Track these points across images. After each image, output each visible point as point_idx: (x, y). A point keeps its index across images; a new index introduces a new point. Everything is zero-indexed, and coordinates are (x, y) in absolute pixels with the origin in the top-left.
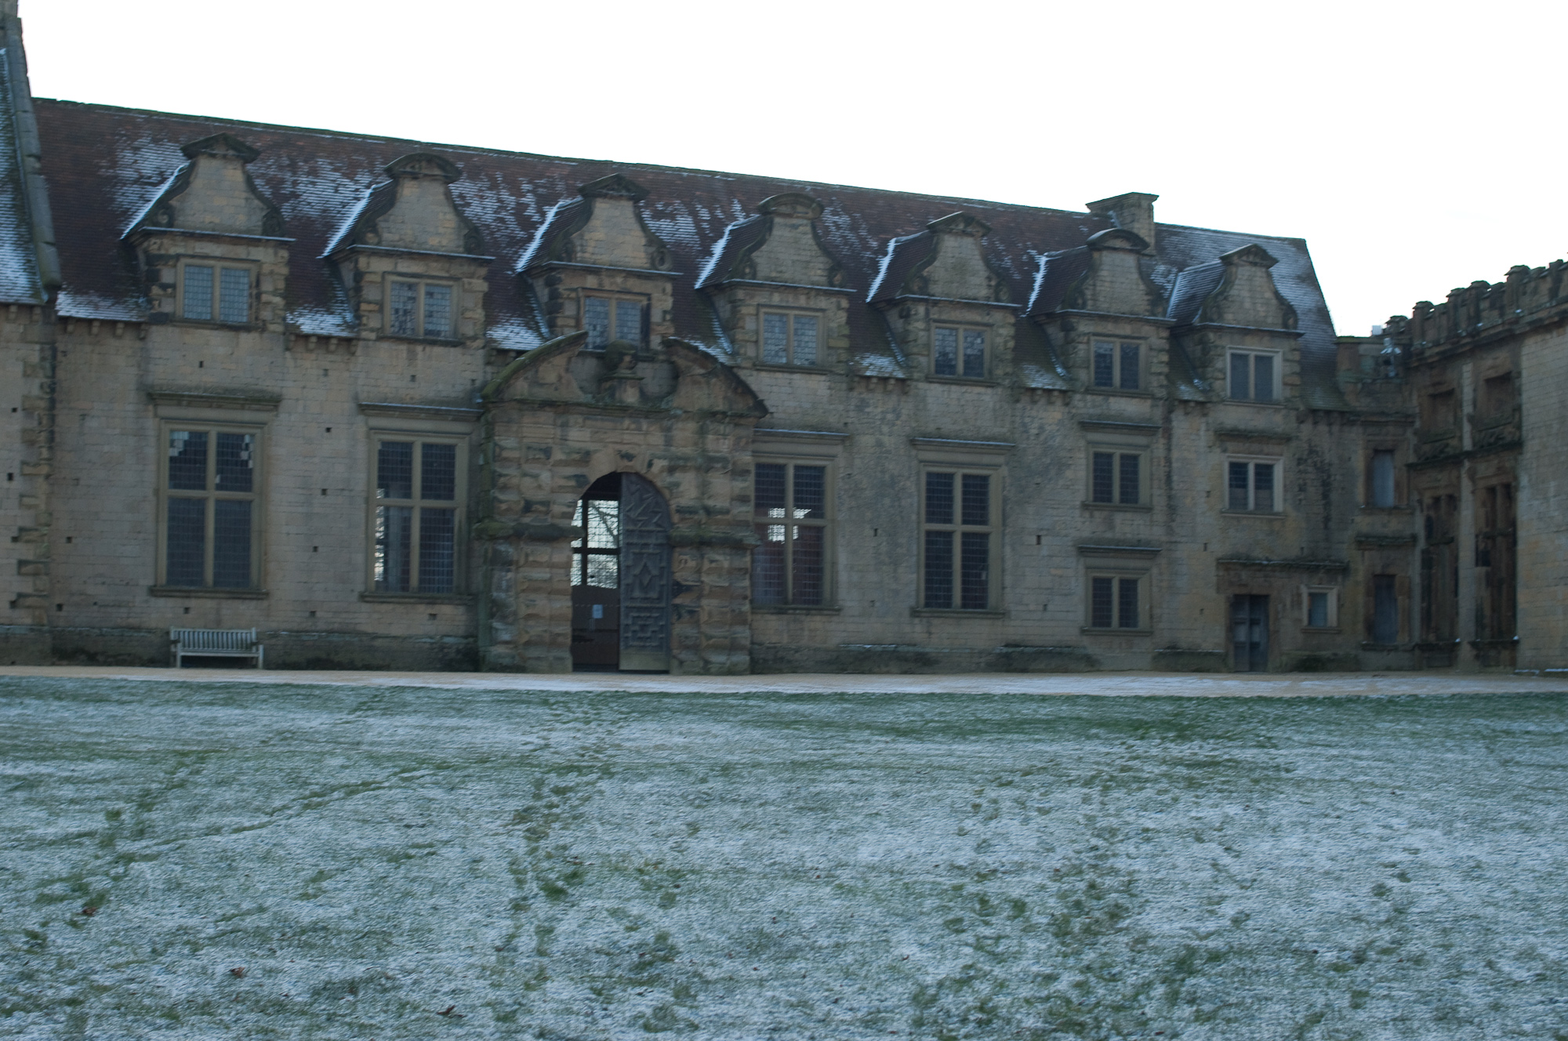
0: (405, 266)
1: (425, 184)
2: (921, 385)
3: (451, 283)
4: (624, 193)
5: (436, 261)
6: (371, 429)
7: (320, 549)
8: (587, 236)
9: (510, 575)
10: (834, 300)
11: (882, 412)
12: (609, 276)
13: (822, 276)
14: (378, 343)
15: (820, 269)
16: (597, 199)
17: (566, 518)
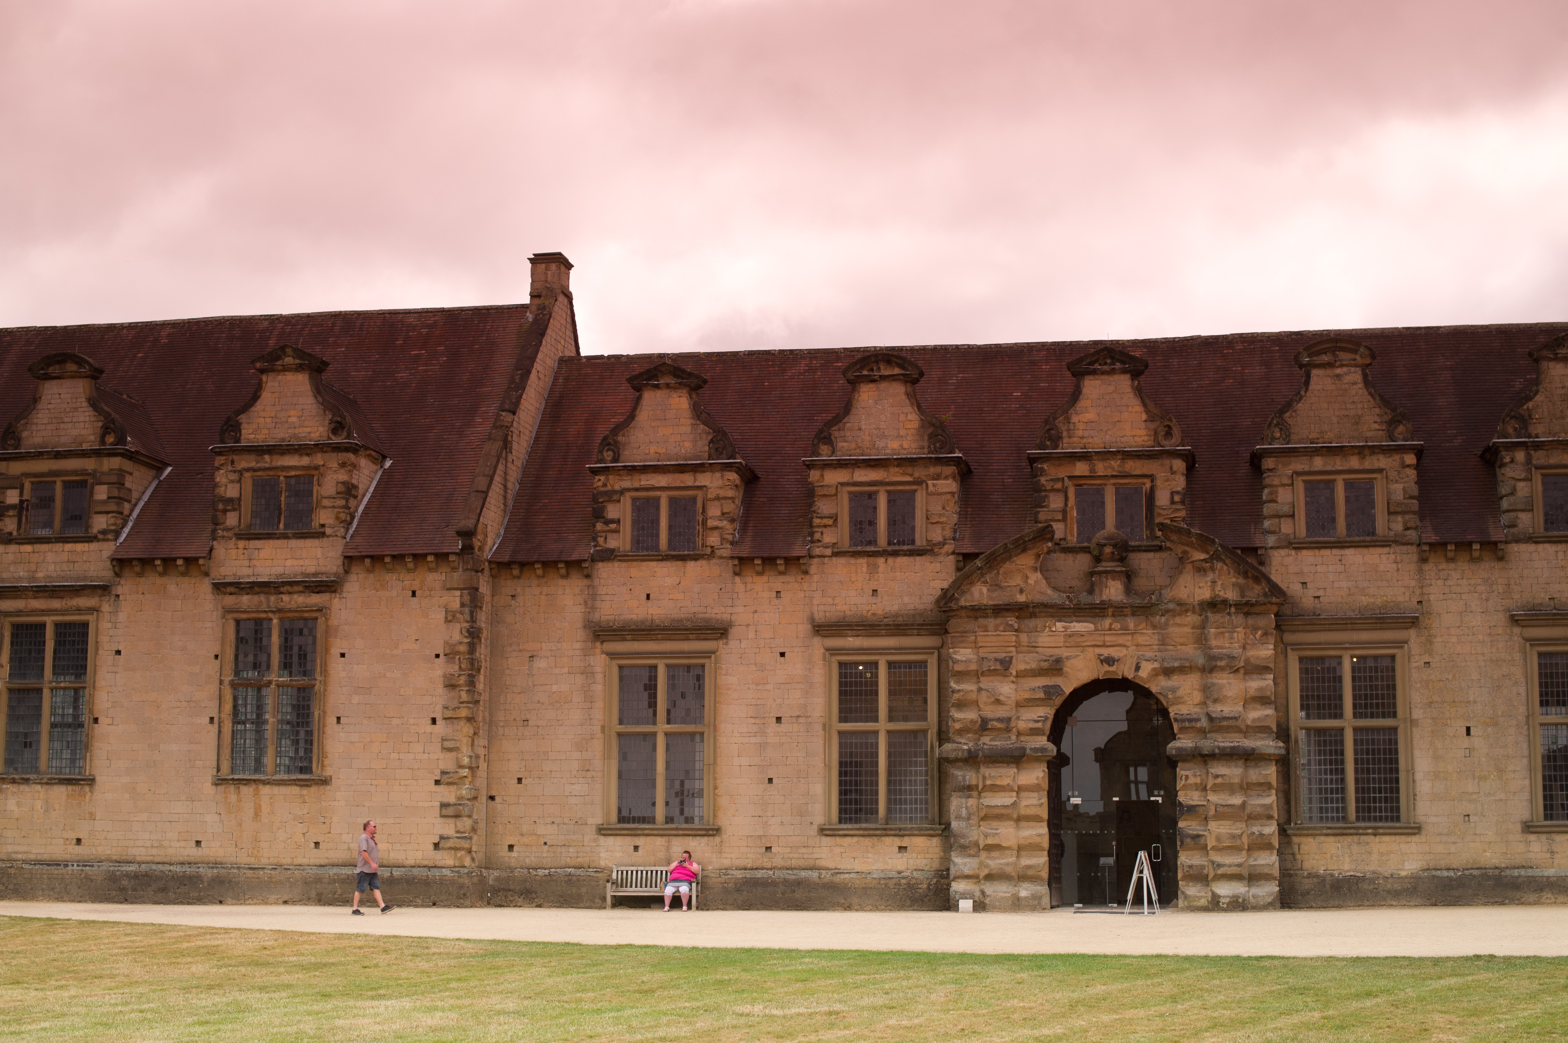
0: (860, 475)
1: (884, 385)
2: (1523, 547)
3: (914, 487)
4: (1118, 365)
5: (897, 466)
6: (827, 650)
7: (774, 780)
8: (1075, 419)
9: (972, 802)
10: (1397, 457)
12: (1103, 460)
13: (1379, 430)
14: (834, 559)
15: (1375, 422)
16: (1086, 377)
17: (1037, 735)
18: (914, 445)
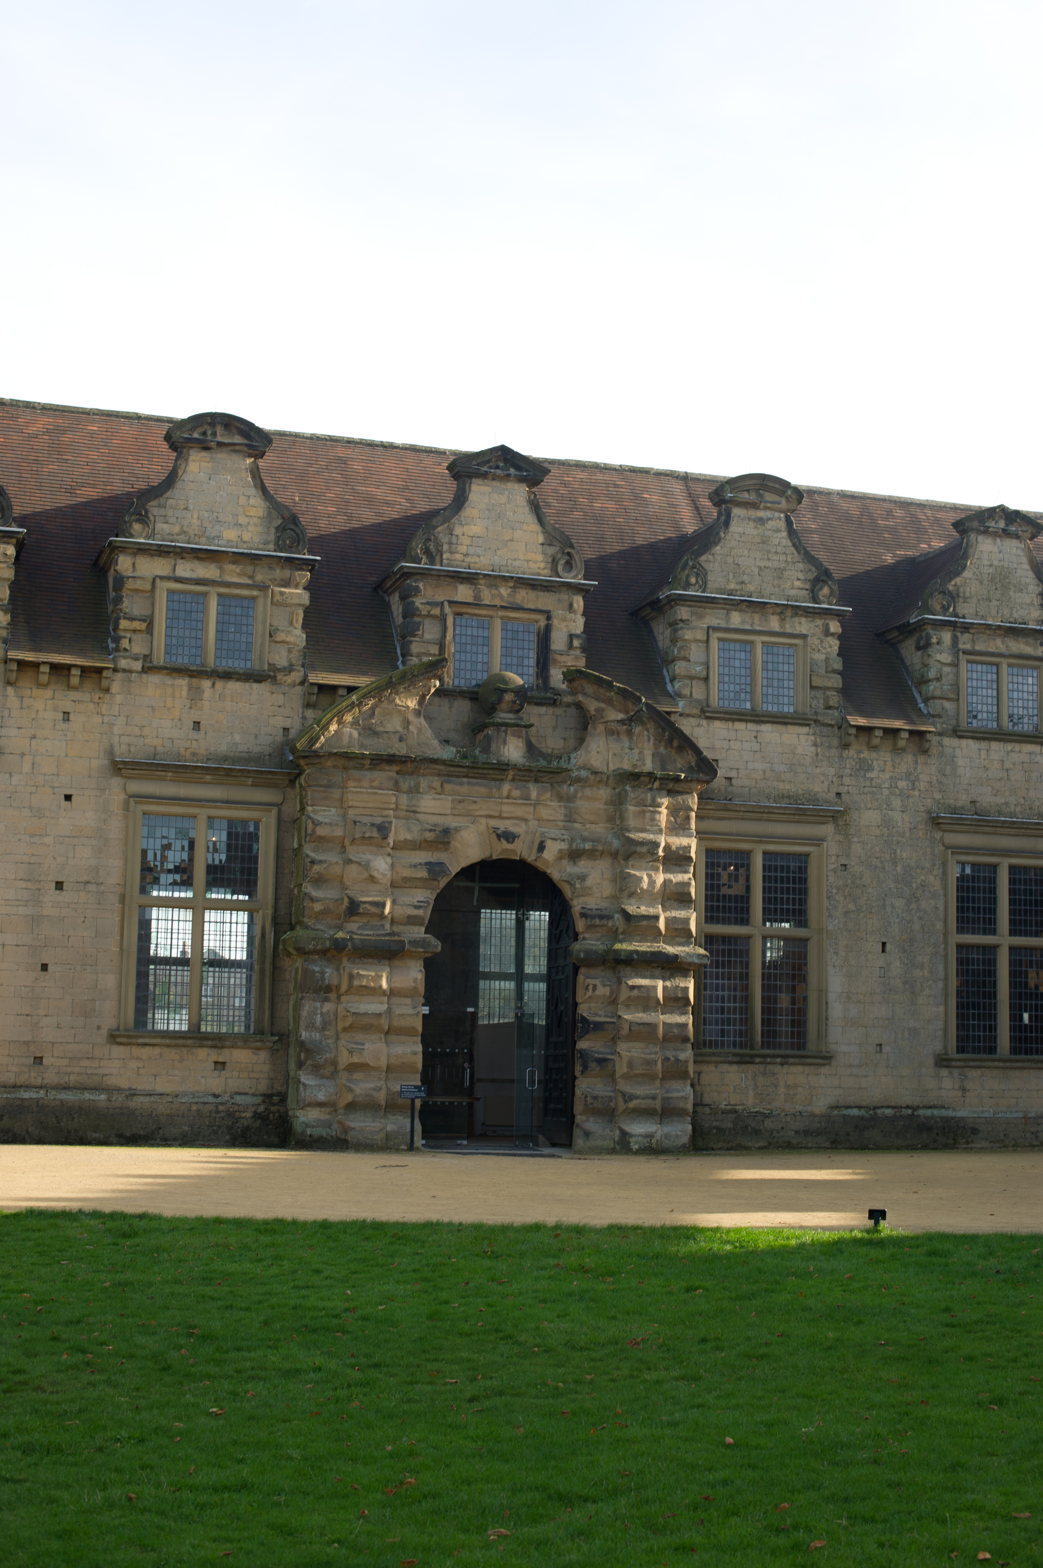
0: (186, 569)
1: (222, 456)
2: (947, 741)
3: (255, 593)
4: (512, 471)
5: (234, 563)
6: (130, 797)
7: (49, 967)
8: (458, 531)
9: (328, 1007)
10: (819, 622)
11: (891, 778)
12: (490, 586)
13: (802, 589)
14: (144, 676)
15: (798, 579)
16: (474, 480)
17: (415, 924)
18: (256, 539)
